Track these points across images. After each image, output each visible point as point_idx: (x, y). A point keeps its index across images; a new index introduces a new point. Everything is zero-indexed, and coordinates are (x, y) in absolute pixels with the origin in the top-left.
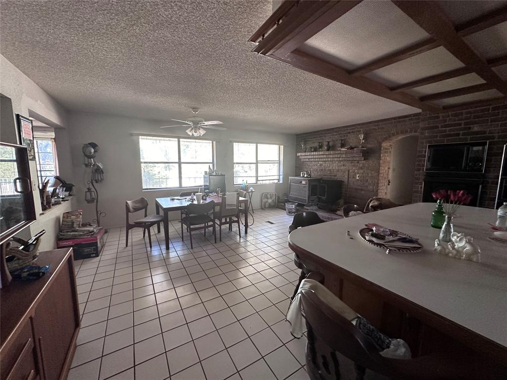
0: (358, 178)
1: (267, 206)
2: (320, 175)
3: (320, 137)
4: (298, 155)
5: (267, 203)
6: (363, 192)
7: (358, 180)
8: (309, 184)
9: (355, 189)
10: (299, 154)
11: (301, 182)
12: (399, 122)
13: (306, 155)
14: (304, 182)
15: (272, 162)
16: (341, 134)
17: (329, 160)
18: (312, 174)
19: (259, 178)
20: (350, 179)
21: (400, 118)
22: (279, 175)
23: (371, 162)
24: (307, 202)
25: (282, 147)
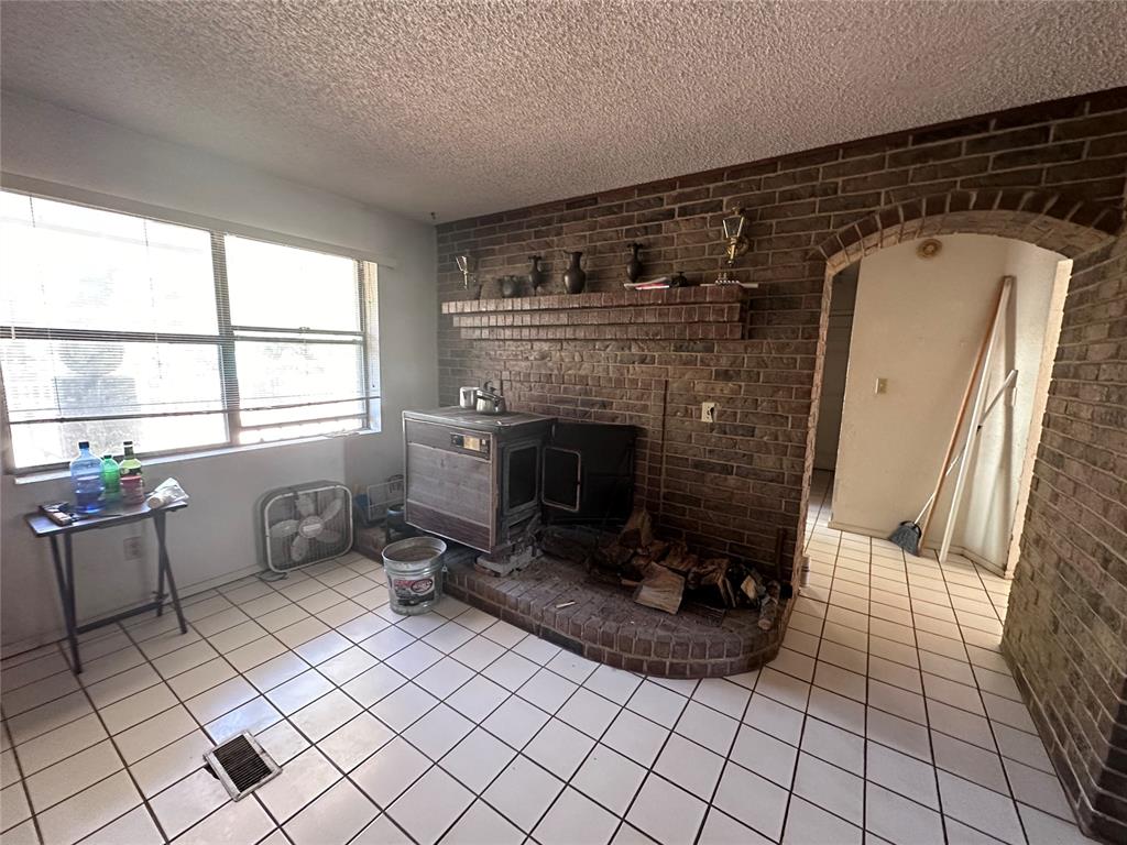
0: (706, 418)
1: (295, 557)
2: (542, 399)
3: (538, 235)
4: (445, 310)
5: (297, 539)
6: (732, 480)
7: (711, 427)
8: (501, 452)
9: (697, 465)
10: (450, 308)
11: (461, 442)
12: (922, 156)
13: (480, 313)
14: (472, 443)
15: (334, 337)
16: (629, 220)
17: (580, 334)
18: (509, 396)
19: (245, 419)
20: (672, 422)
21: (923, 134)
22: (367, 399)
23: (766, 347)
24: (491, 543)
25: (372, 269)
